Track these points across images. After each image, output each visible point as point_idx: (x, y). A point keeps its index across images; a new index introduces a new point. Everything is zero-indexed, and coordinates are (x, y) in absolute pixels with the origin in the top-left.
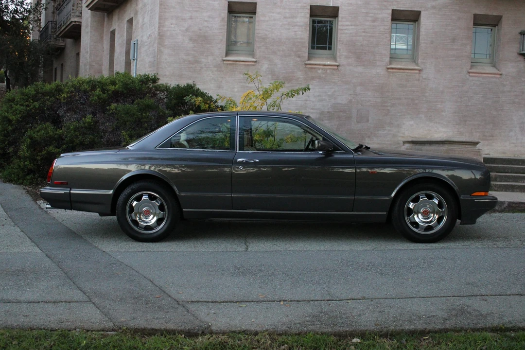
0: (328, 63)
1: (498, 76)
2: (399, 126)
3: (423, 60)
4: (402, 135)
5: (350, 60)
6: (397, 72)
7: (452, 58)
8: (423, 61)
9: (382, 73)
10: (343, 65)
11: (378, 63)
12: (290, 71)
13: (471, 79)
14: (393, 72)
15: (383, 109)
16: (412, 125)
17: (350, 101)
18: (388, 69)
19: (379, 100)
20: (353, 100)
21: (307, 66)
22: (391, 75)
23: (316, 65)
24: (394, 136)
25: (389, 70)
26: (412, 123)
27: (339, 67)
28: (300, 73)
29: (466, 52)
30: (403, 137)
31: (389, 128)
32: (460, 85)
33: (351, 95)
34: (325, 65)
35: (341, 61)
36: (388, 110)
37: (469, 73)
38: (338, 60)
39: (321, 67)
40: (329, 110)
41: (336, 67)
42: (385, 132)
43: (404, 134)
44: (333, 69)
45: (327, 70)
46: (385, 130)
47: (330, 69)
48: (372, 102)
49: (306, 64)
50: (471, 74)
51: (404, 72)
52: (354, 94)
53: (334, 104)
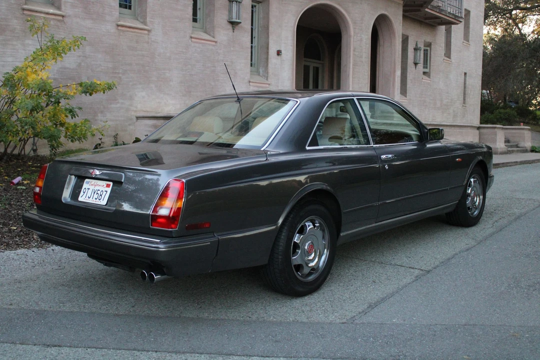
0: (51, 11)
1: (214, 43)
2: (131, 98)
3: (152, 18)
4: (135, 109)
5: (77, 10)
6: (128, 31)
7: (177, 20)
8: (151, 20)
9: (112, 31)
10: (69, 16)
11: (108, 18)
12: (3, 17)
13: (193, 45)
14: (123, 31)
15: (115, 77)
16: (143, 97)
17: (79, 65)
18: (118, 26)
19: (110, 65)
20: (83, 64)
21: (26, 12)
22: (121, 34)
23: (37, 12)
24: (128, 110)
25: (119, 28)
26: (144, 94)
27: (64, 18)
28: (16, 21)
29: (188, 14)
30: (136, 111)
31: (123, 101)
32: (184, 51)
33: (80, 56)
34: (48, 14)
35: (67, 10)
36: (120, 77)
37: (191, 37)
38: (63, 8)
39: (43, 15)
40: (56, 77)
41: (60, 18)
42: (118, 105)
43: (136, 107)
44: (59, 21)
45: (50, 21)
46: (118, 103)
47: (54, 19)
48: (103, 68)
49: (24, 9)
50: (193, 40)
51: (134, 32)
52: (83, 57)
53: (60, 68)
